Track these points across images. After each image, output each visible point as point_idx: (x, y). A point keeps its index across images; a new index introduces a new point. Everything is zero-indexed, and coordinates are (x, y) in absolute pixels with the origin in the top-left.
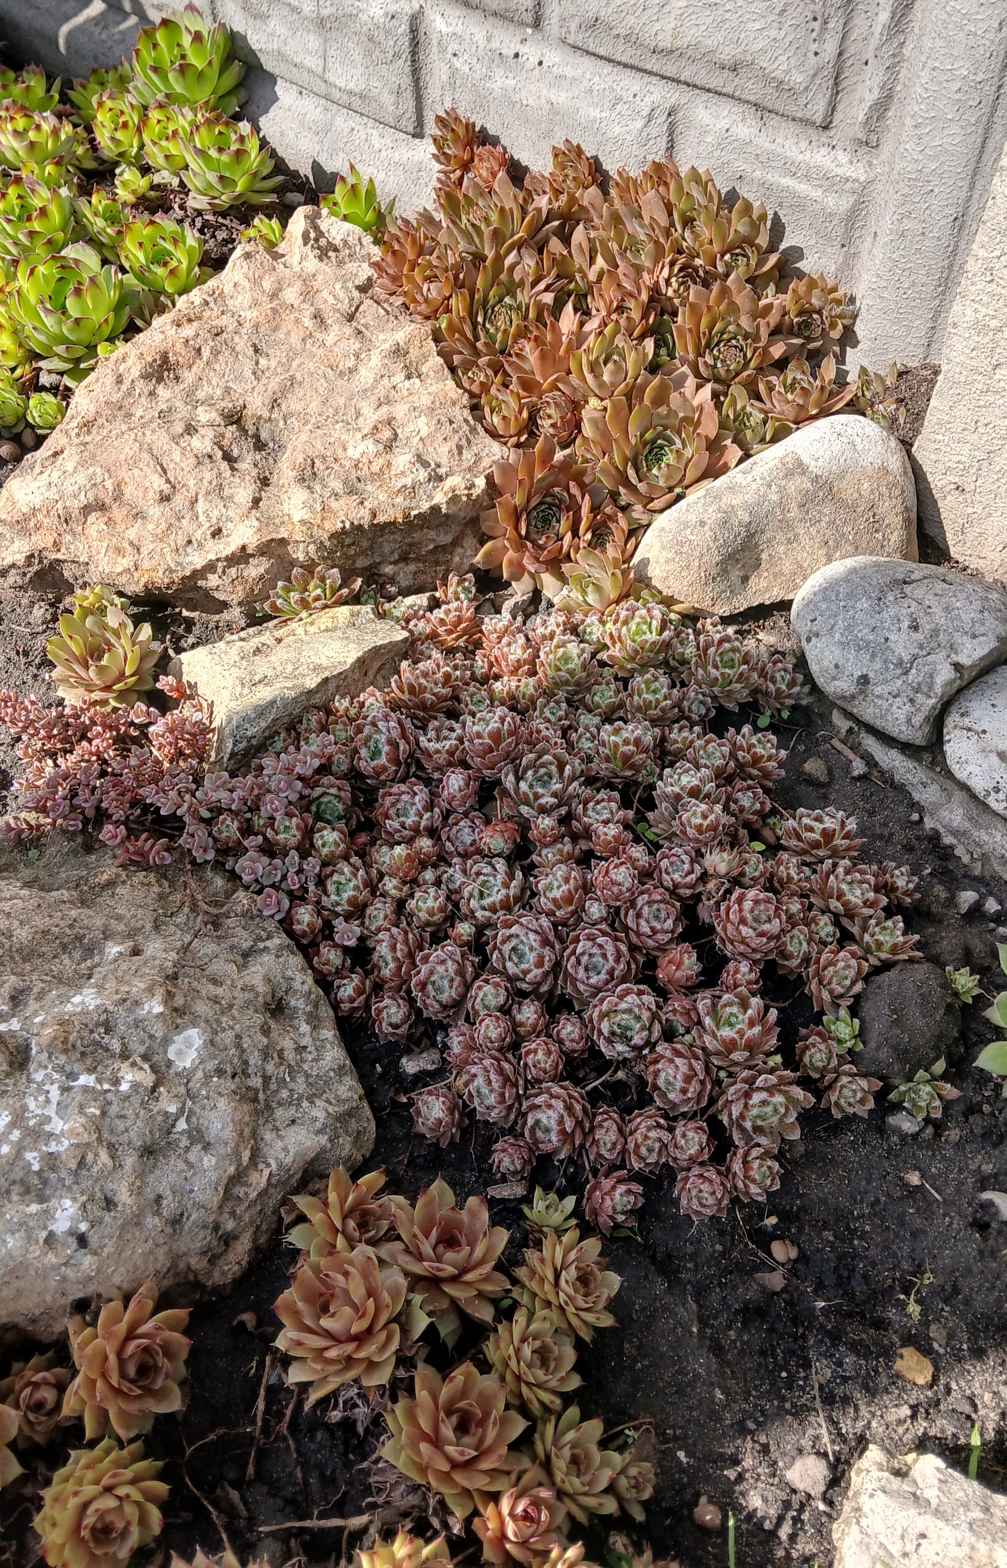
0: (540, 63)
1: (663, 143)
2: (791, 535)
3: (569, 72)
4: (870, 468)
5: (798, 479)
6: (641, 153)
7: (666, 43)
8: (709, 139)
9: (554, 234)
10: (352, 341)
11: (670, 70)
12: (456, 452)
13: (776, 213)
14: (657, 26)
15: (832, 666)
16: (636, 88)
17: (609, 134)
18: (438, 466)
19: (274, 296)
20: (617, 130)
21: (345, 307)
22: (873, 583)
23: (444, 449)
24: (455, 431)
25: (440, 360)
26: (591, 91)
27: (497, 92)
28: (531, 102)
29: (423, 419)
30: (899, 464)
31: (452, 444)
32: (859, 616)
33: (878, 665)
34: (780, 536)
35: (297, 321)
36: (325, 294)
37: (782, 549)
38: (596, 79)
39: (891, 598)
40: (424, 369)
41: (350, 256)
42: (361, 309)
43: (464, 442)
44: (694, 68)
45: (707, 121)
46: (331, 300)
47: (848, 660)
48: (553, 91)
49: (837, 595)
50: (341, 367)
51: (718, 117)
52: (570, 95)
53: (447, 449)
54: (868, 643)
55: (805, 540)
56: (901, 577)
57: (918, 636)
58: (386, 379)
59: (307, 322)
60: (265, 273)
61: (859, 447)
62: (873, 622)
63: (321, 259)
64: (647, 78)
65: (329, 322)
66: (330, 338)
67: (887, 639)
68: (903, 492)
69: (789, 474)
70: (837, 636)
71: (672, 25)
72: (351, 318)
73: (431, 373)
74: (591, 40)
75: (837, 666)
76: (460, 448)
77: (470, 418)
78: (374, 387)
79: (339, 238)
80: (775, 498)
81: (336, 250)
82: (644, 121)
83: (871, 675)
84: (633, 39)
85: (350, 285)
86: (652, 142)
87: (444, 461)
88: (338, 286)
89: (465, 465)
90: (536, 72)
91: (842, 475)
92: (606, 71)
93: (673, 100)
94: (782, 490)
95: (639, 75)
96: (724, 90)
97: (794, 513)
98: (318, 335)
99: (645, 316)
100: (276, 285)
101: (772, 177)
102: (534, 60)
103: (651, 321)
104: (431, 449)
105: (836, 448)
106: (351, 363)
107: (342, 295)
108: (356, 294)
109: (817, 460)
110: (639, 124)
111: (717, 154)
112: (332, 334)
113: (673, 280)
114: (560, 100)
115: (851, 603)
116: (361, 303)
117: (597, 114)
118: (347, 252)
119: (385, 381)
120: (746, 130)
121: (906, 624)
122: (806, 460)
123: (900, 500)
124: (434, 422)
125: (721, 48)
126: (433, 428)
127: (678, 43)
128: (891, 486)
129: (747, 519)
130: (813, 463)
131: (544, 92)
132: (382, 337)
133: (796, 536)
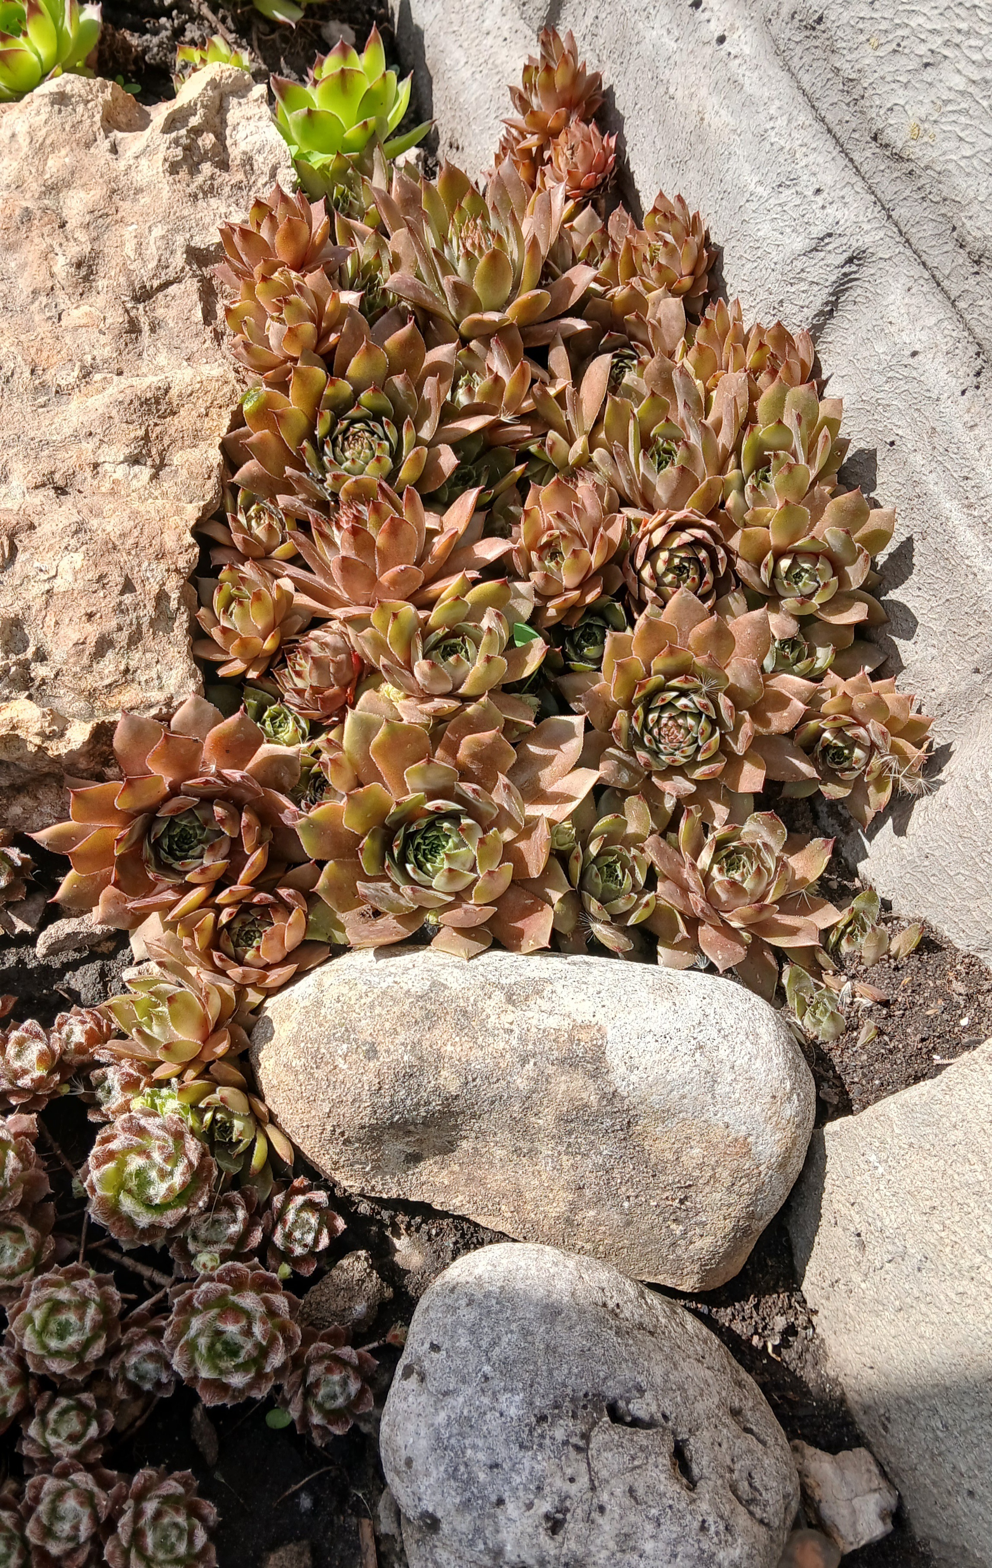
0: (721, 40)
1: (819, 298)
2: (525, 1146)
3: (751, 83)
4: (720, 1131)
5: (579, 1080)
6: (781, 291)
7: (897, 138)
8: (880, 348)
9: (567, 342)
10: (103, 339)
11: (887, 188)
12: (90, 648)
13: (910, 539)
14: (900, 97)
15: (404, 1454)
16: (827, 179)
17: (751, 228)
18: (41, 656)
19: (53, 189)
20: (766, 230)
21: (144, 273)
22: (559, 1376)
23: (72, 633)
24: (120, 609)
25: (215, 457)
26: (763, 138)
27: (646, 48)
28: (679, 95)
29: (78, 558)
30: (777, 1150)
31: (92, 632)
32: (492, 1421)
33: (464, 1524)
34: (504, 1136)
35: (47, 255)
36: (128, 233)
37: (500, 1153)
38: (782, 122)
39: (559, 1434)
40: (177, 458)
41: (238, 186)
42: (172, 289)
43: (122, 638)
44: (919, 211)
45: (893, 316)
46: (129, 249)
47: (427, 1474)
48: (715, 100)
49: (494, 1344)
50: (47, 377)
51: (914, 320)
52: (732, 121)
53: (75, 636)
54: (471, 1480)
55: (545, 1166)
56: (612, 1390)
57: (549, 1546)
58: (93, 442)
59: (61, 265)
60: (67, 142)
61: (721, 1089)
62: (502, 1453)
63: (174, 168)
64: (849, 175)
65: (101, 283)
66: (76, 314)
67: (500, 1502)
68: (758, 1191)
69: (570, 1062)
70: (441, 1418)
71: (922, 112)
72: (144, 295)
73: (184, 473)
74: (799, 50)
75: (409, 1462)
76: (104, 645)
77: (175, 595)
78: (64, 445)
79: (243, 146)
80: (521, 1083)
81: (224, 165)
82: (808, 244)
83: (445, 1527)
84: (857, 93)
85: (180, 240)
86: (803, 286)
87: (59, 653)
88: (158, 231)
89: (89, 682)
90: (708, 50)
91: (664, 1115)
92: (801, 119)
93: (868, 240)
94: (541, 1079)
95: (842, 161)
96: (945, 283)
97: (546, 1120)
98: (61, 297)
99: (584, 586)
100: (66, 175)
101: (934, 484)
102: (715, 29)
103: (589, 599)
104: (50, 621)
105: (680, 1068)
106: (69, 377)
107: (152, 251)
108: (179, 260)
109: (632, 1069)
110: (799, 243)
111: (879, 379)
112: (85, 308)
113: (664, 555)
114: (716, 122)
115: (498, 1383)
116: (178, 280)
117: (750, 180)
118: (240, 176)
119: (88, 446)
120: (943, 374)
121: (545, 1506)
122: (614, 1058)
123: (746, 1200)
124: (93, 575)
125: (975, 208)
126: (80, 585)
127: (915, 151)
128: (737, 1175)
129: (453, 1087)
130: (622, 1069)
131: (703, 92)
132: (162, 359)
133: (532, 1153)
